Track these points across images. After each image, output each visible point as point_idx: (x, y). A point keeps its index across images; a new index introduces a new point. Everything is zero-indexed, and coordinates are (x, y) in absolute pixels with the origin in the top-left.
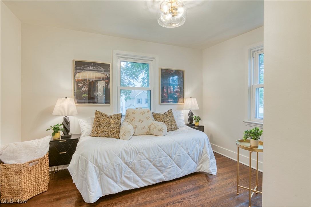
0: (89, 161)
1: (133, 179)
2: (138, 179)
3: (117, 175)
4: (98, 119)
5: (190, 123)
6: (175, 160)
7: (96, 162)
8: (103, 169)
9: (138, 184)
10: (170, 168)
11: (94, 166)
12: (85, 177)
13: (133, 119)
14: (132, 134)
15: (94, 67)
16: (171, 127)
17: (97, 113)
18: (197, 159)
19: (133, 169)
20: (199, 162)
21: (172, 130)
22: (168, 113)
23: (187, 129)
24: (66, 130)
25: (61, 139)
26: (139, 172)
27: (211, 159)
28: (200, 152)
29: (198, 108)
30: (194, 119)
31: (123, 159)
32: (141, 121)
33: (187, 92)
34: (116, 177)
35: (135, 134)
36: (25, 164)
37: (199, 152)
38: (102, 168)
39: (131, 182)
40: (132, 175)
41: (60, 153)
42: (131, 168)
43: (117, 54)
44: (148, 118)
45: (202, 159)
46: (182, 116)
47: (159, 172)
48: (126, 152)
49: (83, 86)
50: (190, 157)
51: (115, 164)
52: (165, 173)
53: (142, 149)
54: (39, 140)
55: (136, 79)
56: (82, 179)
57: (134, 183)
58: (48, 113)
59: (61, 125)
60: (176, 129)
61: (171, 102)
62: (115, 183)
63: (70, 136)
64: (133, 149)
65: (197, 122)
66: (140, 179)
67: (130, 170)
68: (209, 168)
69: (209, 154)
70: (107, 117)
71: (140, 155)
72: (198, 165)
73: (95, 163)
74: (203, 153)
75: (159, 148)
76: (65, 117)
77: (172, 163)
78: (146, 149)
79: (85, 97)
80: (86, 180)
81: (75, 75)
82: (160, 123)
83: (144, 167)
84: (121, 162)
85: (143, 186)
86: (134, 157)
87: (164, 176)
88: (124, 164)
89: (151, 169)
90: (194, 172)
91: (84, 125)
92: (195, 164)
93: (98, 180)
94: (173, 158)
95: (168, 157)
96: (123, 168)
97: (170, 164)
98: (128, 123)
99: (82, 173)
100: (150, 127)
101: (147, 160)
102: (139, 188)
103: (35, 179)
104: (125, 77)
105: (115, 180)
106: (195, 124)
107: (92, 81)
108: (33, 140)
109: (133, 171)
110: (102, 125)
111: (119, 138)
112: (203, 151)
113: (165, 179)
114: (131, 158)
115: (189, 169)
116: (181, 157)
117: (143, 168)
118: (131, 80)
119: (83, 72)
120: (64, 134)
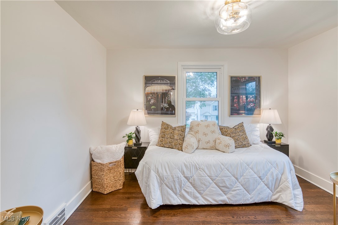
0: (152, 170)
1: (192, 194)
2: (198, 195)
3: (177, 188)
4: (163, 130)
5: (269, 140)
6: (241, 182)
7: (158, 172)
8: (164, 179)
9: (198, 201)
10: (236, 190)
11: (156, 175)
12: (148, 183)
13: (197, 132)
14: (195, 148)
15: (161, 80)
16: (240, 144)
17: (163, 124)
18: (272, 186)
19: (193, 184)
20: (276, 191)
21: (243, 147)
22: (237, 127)
23: (262, 147)
24: (138, 138)
25: (133, 146)
26: (199, 189)
27: (294, 189)
28: (277, 179)
29: (279, 122)
30: (274, 135)
31: (183, 173)
32: (205, 134)
33: (265, 102)
34: (176, 189)
35: (199, 148)
36: (106, 164)
37: (275, 178)
38: (162, 178)
39: (190, 197)
40: (192, 190)
41: (132, 158)
42: (191, 183)
43: (182, 66)
44: (213, 132)
45: (279, 187)
46: (258, 131)
47: (222, 192)
48: (186, 166)
49: (152, 98)
50: (263, 182)
51: (175, 177)
52: (229, 195)
53: (203, 166)
54: (117, 145)
55: (211, 85)
56: (146, 185)
57: (193, 199)
58: (124, 123)
59: (134, 133)
60: (249, 146)
61: (243, 114)
62: (175, 195)
63: (141, 144)
64: (193, 164)
65: (278, 139)
66: (200, 196)
67: (190, 185)
68: (290, 200)
69: (290, 182)
70: (171, 128)
71: (200, 171)
72: (274, 193)
73: (156, 172)
74: (282, 180)
75: (222, 166)
76: (136, 126)
77: (239, 185)
78: (208, 165)
79: (153, 109)
80: (149, 186)
81: (145, 89)
82: (227, 138)
83: (205, 185)
84: (180, 175)
85: (203, 204)
86: (194, 173)
87: (227, 198)
88: (184, 178)
89: (213, 187)
90: (267, 201)
91: (152, 134)
92: (270, 191)
93: (159, 189)
94: (240, 180)
95: (233, 178)
96: (183, 181)
97: (235, 186)
98: (191, 136)
99: (146, 179)
100: (215, 141)
101: (208, 177)
102: (198, 204)
103: (113, 177)
104: (200, 83)
105: (175, 191)
106: (275, 142)
107: (159, 93)
108: (113, 145)
109: (193, 186)
110: (166, 136)
111: (182, 151)
112: (282, 177)
113: (229, 202)
114: (190, 172)
115: (261, 196)
116: (249, 180)
117: (203, 185)
118: (206, 86)
119: (152, 86)
120: (136, 142)
